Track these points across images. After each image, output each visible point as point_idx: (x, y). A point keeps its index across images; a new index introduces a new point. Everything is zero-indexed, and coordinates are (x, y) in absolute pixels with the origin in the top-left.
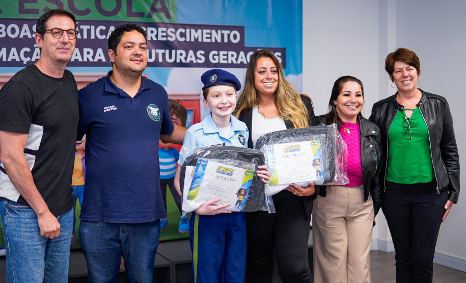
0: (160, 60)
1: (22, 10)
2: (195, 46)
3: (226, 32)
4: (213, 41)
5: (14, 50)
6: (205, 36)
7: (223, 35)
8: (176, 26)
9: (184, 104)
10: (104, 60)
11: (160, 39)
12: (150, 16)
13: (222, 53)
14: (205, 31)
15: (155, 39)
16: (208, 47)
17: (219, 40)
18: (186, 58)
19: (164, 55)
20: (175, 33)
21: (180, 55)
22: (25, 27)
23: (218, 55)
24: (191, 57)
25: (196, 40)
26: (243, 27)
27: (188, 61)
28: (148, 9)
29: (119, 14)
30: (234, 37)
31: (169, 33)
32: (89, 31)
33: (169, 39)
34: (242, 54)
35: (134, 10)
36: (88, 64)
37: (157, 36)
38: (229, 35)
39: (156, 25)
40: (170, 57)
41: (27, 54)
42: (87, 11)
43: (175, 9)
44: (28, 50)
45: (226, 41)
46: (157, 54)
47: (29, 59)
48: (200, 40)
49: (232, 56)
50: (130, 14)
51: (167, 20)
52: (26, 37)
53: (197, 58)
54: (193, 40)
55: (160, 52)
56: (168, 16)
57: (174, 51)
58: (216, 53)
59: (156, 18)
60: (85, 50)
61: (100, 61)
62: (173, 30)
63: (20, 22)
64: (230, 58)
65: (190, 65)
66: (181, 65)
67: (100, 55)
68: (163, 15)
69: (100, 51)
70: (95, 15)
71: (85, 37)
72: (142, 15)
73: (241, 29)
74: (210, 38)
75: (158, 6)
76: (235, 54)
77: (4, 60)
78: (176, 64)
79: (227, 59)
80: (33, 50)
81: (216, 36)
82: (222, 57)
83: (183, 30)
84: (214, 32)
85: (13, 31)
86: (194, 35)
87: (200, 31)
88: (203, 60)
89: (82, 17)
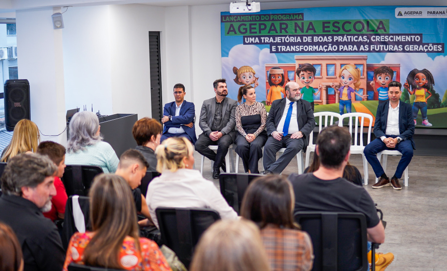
0: (382, 50)
1: (324, 31)
2: (398, 43)
3: (413, 37)
4: (407, 40)
5: (321, 46)
6: (403, 38)
7: (411, 38)
8: (389, 35)
9: (392, 69)
10: (357, 50)
11: (381, 40)
12: (377, 31)
13: (411, 46)
14: (403, 37)
15: (379, 41)
16: (404, 44)
17: (410, 40)
18: (393, 49)
19: (383, 47)
20: (388, 38)
21: (390, 47)
22: (325, 37)
23: (409, 47)
24: (396, 48)
25: (398, 41)
26: (422, 34)
27: (394, 50)
28: (376, 28)
29: (363, 31)
30: (417, 39)
31: (386, 38)
32: (351, 38)
33: (386, 40)
34: (421, 46)
35: (370, 29)
36: (350, 52)
37: (380, 39)
38: (414, 38)
39: (379, 35)
40: (386, 48)
41: (326, 48)
42: (350, 30)
43: (389, 27)
44: (326, 46)
45: (413, 40)
46: (380, 47)
47: (327, 50)
48: (400, 41)
49: (416, 47)
50: (368, 30)
51: (384, 33)
52: (325, 41)
53: (398, 48)
54: (397, 41)
55: (382, 46)
56: (385, 31)
57: (388, 46)
58: (408, 46)
59: (379, 32)
60: (349, 46)
61: (355, 50)
62: (388, 37)
63: (323, 36)
64: (415, 48)
65: (395, 51)
66: (391, 51)
67: (355, 48)
68: (383, 30)
69: (355, 46)
70: (353, 32)
71: (349, 41)
72: (373, 31)
73: (421, 35)
74: (405, 39)
75: (381, 26)
76: (417, 46)
77: (317, 50)
78: (388, 51)
79: (414, 49)
80: (328, 46)
81: (408, 39)
82: (411, 48)
83: (392, 37)
84: (407, 37)
85: (321, 39)
86: (398, 38)
87: (400, 37)
88: (402, 49)
89: (348, 33)
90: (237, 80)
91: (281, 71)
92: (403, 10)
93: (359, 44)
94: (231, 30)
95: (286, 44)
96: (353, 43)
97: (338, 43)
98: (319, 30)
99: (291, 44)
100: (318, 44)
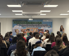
35: (39, 23)
73: (47, 24)
75: (41, 23)
89: (35, 24)
90: (15, 32)
91: (23, 30)
92: (44, 20)
93: (37, 26)
94: (15, 23)
95: (24, 25)
96: (36, 26)
97: (33, 26)
98: (30, 23)
99: (25, 25)
100: (30, 26)
